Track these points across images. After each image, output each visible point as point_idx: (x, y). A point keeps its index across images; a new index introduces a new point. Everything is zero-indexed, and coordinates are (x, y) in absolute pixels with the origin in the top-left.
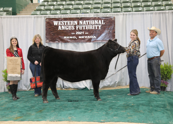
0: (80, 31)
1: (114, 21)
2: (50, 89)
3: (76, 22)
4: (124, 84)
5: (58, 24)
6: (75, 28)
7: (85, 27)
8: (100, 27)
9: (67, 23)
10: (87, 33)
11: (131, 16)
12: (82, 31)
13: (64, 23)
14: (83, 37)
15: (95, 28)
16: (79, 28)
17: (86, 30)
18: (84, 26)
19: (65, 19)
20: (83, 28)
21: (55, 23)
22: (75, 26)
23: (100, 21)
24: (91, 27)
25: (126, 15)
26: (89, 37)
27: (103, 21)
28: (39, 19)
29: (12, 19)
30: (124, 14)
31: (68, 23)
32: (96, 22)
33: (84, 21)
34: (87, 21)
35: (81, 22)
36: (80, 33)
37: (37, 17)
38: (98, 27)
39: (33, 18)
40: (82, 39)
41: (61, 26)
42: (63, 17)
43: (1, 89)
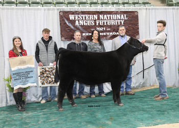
0: (101, 26)
1: (137, 16)
2: (66, 97)
3: (96, 17)
4: (148, 85)
5: (75, 18)
6: (95, 23)
7: (107, 23)
8: (123, 22)
9: (85, 17)
10: (109, 29)
11: (153, 11)
12: (103, 27)
13: (82, 17)
14: (104, 34)
15: (118, 23)
16: (99, 24)
17: (107, 26)
18: (105, 21)
19: (83, 13)
20: (104, 23)
21: (72, 17)
22: (95, 20)
23: (122, 15)
24: (113, 23)
25: (149, 9)
26: (111, 33)
27: (125, 15)
28: (51, 12)
29: (15, 11)
30: (147, 9)
31: (87, 17)
32: (118, 16)
33: (105, 16)
34: (109, 16)
35: (101, 16)
36: (101, 29)
37: (49, 10)
38: (121, 23)
39: (43, 11)
40: (104, 36)
41: (79, 20)
42: (80, 10)
43: (2, 103)
